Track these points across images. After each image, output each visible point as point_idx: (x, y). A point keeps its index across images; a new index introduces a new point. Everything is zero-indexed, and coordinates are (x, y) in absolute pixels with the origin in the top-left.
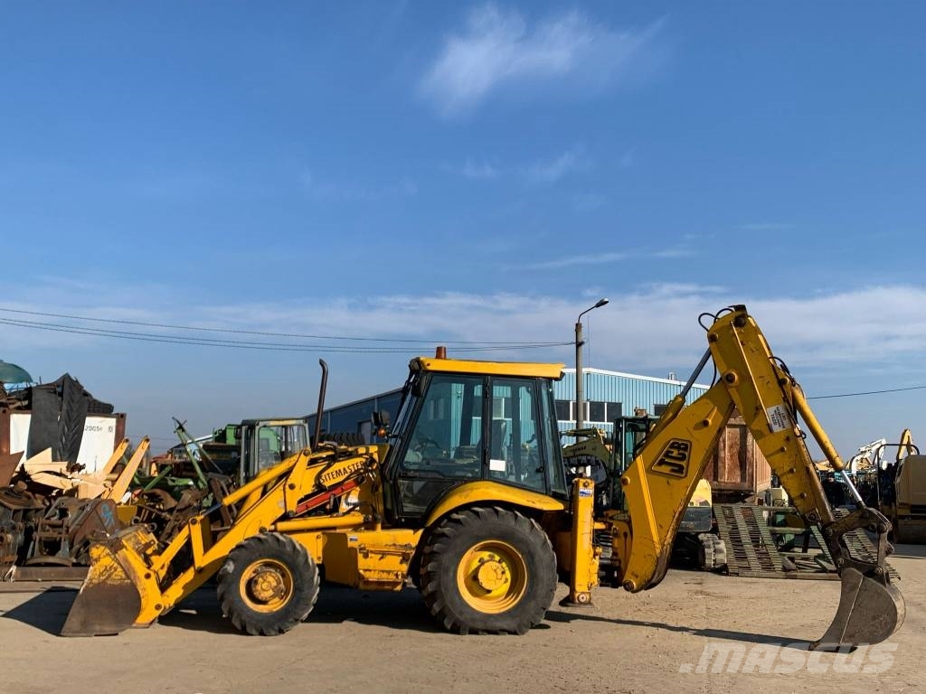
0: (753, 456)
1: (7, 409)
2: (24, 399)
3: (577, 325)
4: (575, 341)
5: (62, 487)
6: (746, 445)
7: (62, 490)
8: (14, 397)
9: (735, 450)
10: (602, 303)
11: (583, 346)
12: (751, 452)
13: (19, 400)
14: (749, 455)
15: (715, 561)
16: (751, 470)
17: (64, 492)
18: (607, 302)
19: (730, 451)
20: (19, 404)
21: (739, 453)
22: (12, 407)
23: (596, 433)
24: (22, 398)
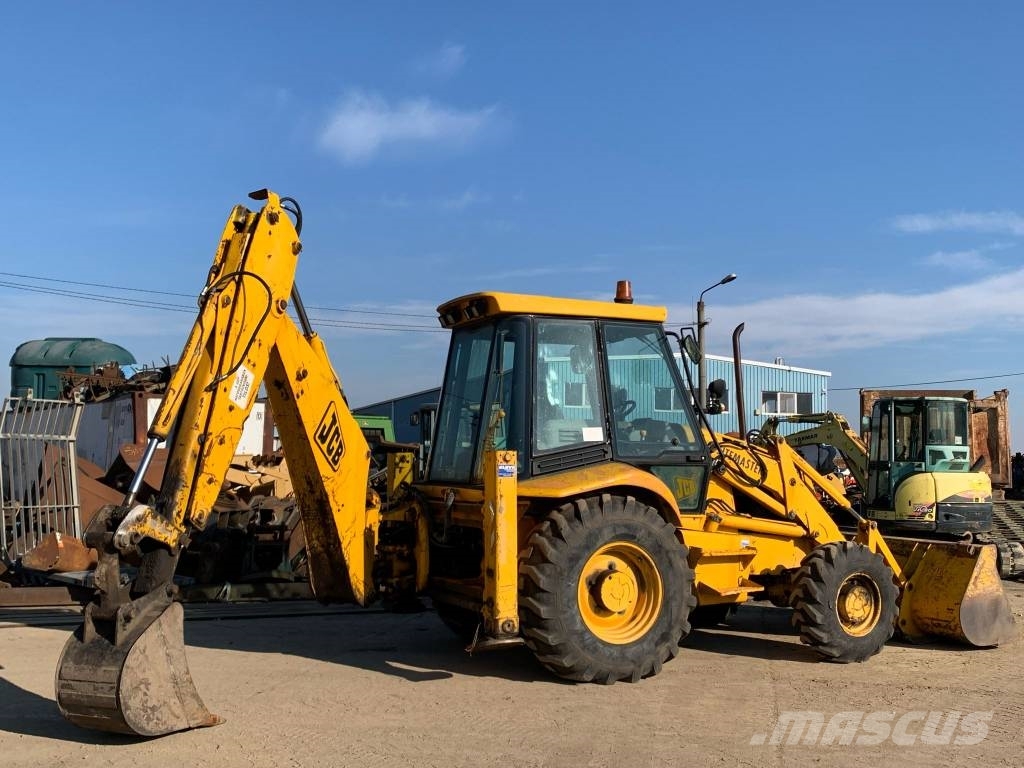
0: (1006, 444)
1: (143, 392)
2: (161, 382)
3: (699, 303)
4: (696, 321)
5: (249, 484)
6: (996, 432)
7: (248, 487)
8: (148, 378)
9: (984, 437)
10: (730, 279)
11: (706, 326)
12: (1004, 439)
13: (154, 382)
14: (1002, 442)
15: (1013, 567)
16: (1004, 460)
17: (251, 489)
18: (735, 278)
19: (977, 438)
20: (155, 387)
21: (989, 440)
22: (148, 390)
23: (832, 419)
24: (157, 379)
